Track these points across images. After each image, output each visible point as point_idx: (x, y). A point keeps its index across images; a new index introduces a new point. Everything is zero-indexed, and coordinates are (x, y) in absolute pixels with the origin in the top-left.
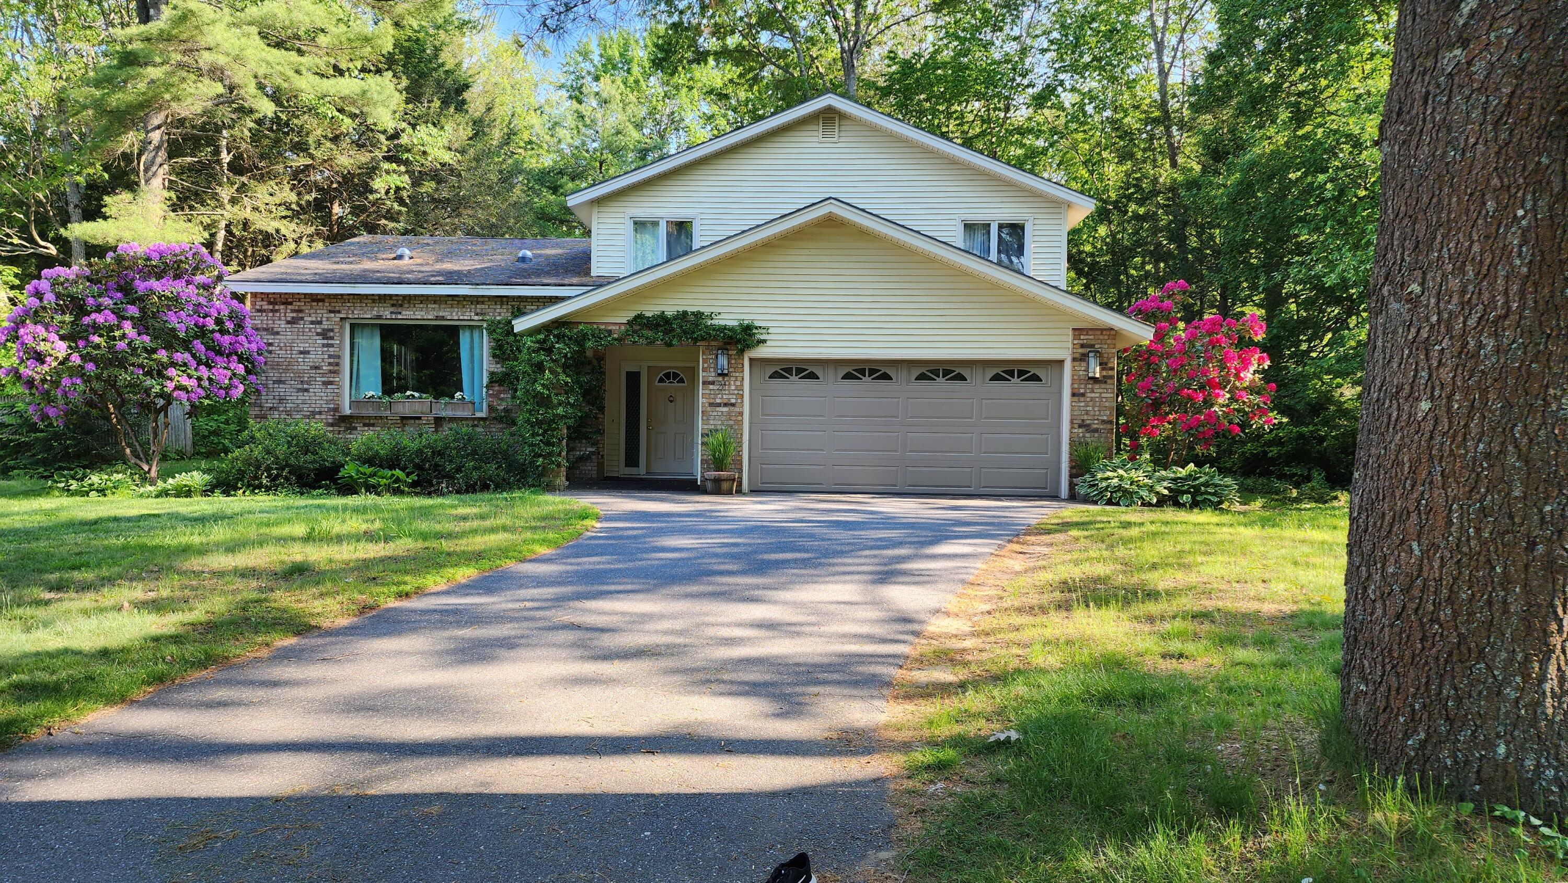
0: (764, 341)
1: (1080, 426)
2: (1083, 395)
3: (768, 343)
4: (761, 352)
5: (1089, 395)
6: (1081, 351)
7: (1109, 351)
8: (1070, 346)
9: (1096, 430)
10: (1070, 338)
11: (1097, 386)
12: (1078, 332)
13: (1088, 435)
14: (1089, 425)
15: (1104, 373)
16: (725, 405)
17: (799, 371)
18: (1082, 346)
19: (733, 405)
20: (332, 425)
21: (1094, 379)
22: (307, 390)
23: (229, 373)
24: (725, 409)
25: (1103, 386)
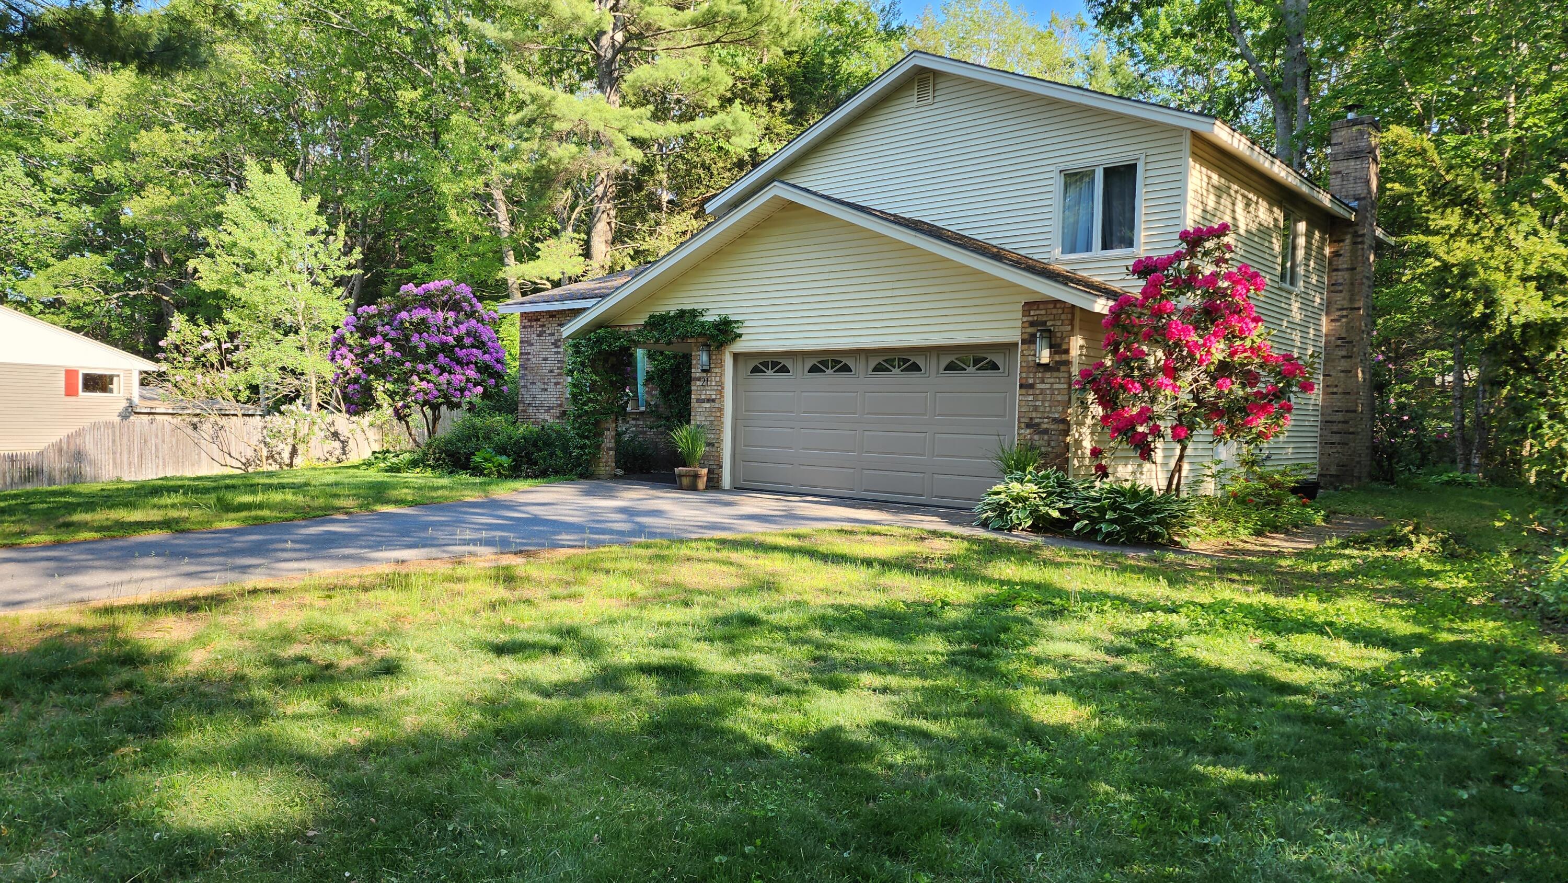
0: (740, 336)
1: (1028, 426)
2: (1032, 386)
3: (744, 337)
4: (740, 346)
5: (1039, 386)
6: (1030, 330)
7: (1062, 328)
8: (1019, 324)
9: (1045, 432)
10: (1020, 315)
11: (1048, 375)
12: (1029, 306)
13: (1036, 437)
14: (1038, 425)
15: (1057, 358)
16: (709, 401)
17: (775, 364)
18: (1032, 324)
19: (713, 401)
20: (558, 418)
21: (1046, 366)
22: (546, 390)
23: (464, 378)
24: (708, 405)
25: (1055, 374)
